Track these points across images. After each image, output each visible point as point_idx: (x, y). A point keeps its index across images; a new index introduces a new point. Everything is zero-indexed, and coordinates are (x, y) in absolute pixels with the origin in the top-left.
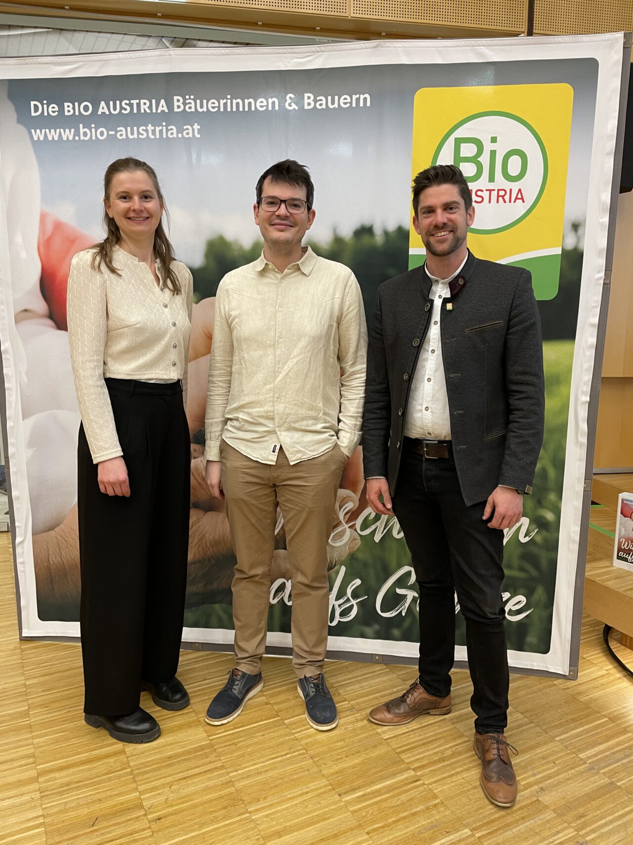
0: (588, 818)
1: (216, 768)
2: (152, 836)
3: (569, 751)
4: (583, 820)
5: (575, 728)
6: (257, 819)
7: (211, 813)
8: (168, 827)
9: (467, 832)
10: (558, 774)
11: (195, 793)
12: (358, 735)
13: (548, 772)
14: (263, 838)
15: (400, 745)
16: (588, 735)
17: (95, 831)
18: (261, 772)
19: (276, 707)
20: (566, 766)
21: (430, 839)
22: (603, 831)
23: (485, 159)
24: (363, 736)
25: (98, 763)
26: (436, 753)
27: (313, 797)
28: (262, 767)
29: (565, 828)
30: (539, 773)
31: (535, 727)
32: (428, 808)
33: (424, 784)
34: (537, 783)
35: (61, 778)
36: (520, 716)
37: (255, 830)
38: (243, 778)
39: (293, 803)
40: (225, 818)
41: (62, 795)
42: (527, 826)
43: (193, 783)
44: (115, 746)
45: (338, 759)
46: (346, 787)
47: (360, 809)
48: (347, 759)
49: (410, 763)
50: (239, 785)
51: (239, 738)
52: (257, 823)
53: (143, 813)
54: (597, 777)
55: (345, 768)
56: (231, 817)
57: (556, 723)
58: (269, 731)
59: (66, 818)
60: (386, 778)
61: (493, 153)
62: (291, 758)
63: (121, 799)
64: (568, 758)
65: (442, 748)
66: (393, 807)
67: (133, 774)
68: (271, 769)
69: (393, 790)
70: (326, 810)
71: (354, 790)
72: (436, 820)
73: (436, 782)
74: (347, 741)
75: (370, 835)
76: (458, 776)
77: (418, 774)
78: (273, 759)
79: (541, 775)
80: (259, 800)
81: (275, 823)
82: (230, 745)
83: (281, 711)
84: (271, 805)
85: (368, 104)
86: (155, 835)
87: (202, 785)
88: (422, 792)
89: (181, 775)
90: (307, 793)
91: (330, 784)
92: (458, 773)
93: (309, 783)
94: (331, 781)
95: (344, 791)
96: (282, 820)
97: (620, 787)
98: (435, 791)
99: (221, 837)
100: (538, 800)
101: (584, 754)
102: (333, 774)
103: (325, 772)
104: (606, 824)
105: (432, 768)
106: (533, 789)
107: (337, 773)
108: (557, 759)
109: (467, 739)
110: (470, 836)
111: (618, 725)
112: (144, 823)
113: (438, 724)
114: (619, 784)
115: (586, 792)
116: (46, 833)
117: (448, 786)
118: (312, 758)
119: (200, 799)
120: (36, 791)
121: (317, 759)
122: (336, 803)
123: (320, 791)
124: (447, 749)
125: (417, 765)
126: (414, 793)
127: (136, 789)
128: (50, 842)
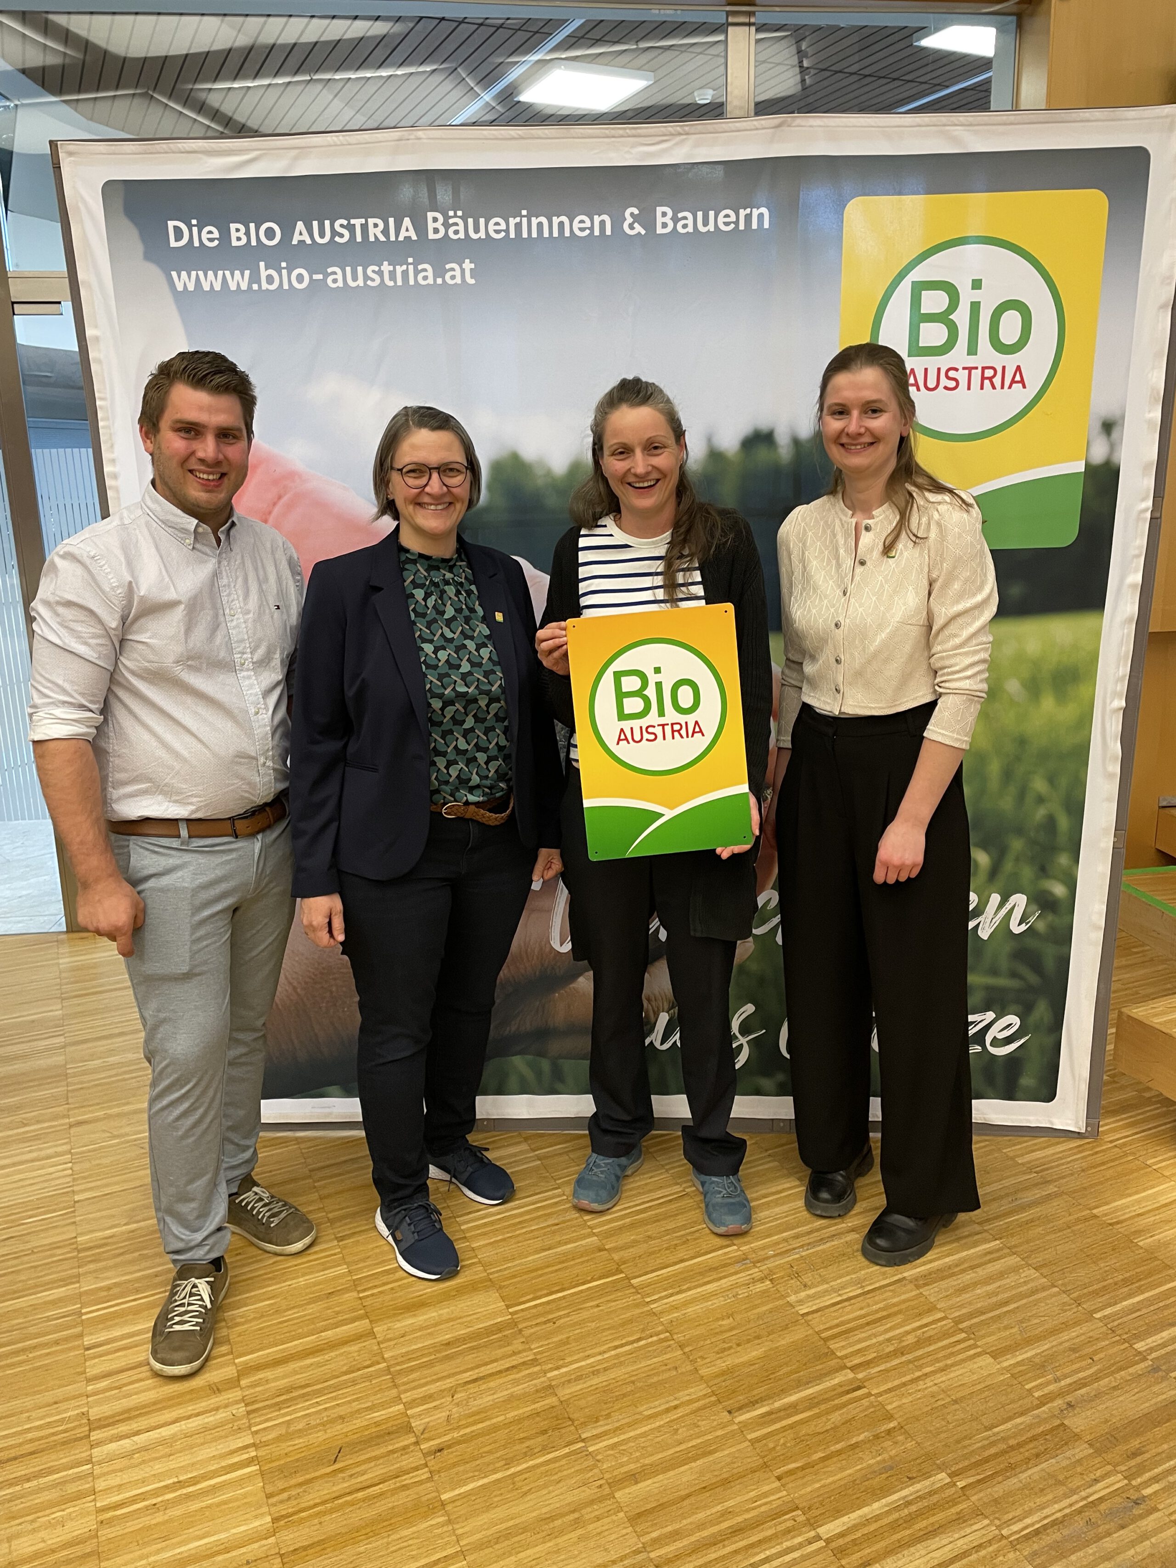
0: (1147, 1456)
1: (524, 1363)
2: (430, 1479)
3: (1118, 1338)
4: (1139, 1459)
5: (1130, 1296)
6: (598, 1452)
7: (522, 1440)
8: (454, 1465)
9: (942, 1478)
10: (1098, 1379)
12: (756, 1306)
13: (1081, 1375)
14: (609, 1484)
15: (828, 1325)
16: (1152, 1308)
17: (341, 1470)
18: (598, 1371)
19: (616, 1256)
20: (1113, 1365)
21: (881, 1489)
23: (961, 317)
24: (765, 1308)
25: (333, 1354)
26: (889, 1340)
27: (687, 1415)
28: (600, 1362)
29: (1107, 1475)
30: (1065, 1377)
31: (1059, 1294)
32: (877, 1437)
33: (869, 1395)
34: (1060, 1394)
35: (276, 1379)
36: (1032, 1272)
37: (596, 1471)
38: (569, 1381)
39: (653, 1426)
40: (545, 1449)
41: (280, 1409)
42: (1043, 1470)
43: (491, 1388)
44: (356, 1324)
45: (724, 1350)
46: (741, 1398)
47: (765, 1437)
48: (739, 1349)
49: (846, 1357)
50: (565, 1392)
51: (559, 1310)
52: (599, 1457)
53: (413, 1440)
54: (1164, 1385)
55: (737, 1366)
56: (554, 1448)
57: (1095, 1287)
58: (609, 1298)
59: (291, 1449)
60: (808, 1383)
61: (975, 307)
62: (646, 1346)
63: (377, 1415)
64: (1115, 1349)
65: (898, 1332)
66: (819, 1433)
67: (390, 1373)
68: (614, 1366)
69: (818, 1404)
70: (709, 1437)
71: (753, 1403)
72: (891, 1457)
73: (890, 1390)
74: (738, 1317)
75: (783, 1481)
76: (928, 1380)
77: (860, 1376)
78: (616, 1347)
79: (1068, 1381)
80: (597, 1421)
81: (625, 1459)
82: (545, 1323)
83: (624, 1263)
84: (617, 1428)
85: (767, 226)
86: (436, 1478)
87: (506, 1393)
88: (868, 1408)
89: (468, 1376)
90: (676, 1407)
91: (713, 1393)
92: (926, 1375)
93: (679, 1391)
94: (714, 1388)
95: (737, 1405)
96: (638, 1454)
98: (889, 1407)
99: (541, 1482)
100: (1062, 1425)
101: (1143, 1343)
102: (717, 1376)
103: (703, 1372)
105: (882, 1367)
106: (1055, 1404)
107: (723, 1373)
108: (1096, 1352)
109: (940, 1315)
110: (948, 1486)
112: (417, 1458)
113: (891, 1288)
115: (1146, 1411)
116: (262, 1473)
117: (910, 1398)
118: (681, 1347)
119: (502, 1418)
120: (237, 1402)
121: (690, 1348)
122: (723, 1426)
123: (696, 1405)
124: (908, 1333)
125: (857, 1361)
126: (852, 1410)
127: (398, 1399)
128: (270, 1489)
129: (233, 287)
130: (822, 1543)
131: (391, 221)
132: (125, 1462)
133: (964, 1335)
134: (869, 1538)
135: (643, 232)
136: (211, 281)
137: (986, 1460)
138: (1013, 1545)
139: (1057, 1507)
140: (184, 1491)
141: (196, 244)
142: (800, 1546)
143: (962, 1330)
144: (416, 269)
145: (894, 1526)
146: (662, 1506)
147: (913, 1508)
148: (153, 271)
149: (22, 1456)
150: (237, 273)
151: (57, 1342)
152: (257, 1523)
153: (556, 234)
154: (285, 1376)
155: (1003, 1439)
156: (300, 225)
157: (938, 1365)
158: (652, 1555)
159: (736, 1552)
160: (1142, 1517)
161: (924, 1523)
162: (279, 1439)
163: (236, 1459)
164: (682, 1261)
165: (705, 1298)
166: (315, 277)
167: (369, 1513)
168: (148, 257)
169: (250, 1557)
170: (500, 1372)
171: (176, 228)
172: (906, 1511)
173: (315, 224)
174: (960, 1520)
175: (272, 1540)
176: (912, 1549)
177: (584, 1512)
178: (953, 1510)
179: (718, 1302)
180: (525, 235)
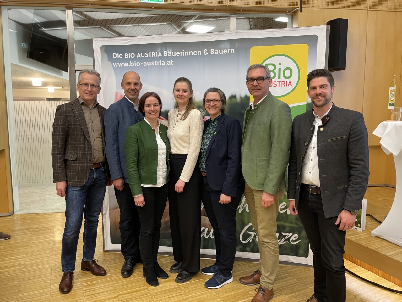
1: (181, 294)
23: (277, 71)
61: (280, 69)
85: (234, 52)
129: (125, 66)
135: (208, 54)
136: (121, 65)
141: (118, 57)
144: (161, 62)
148: (109, 63)
150: (126, 63)
153: (190, 55)
156: (139, 54)
166: (141, 64)
168: (108, 60)
170: (176, 296)
171: (114, 55)
173: (142, 53)
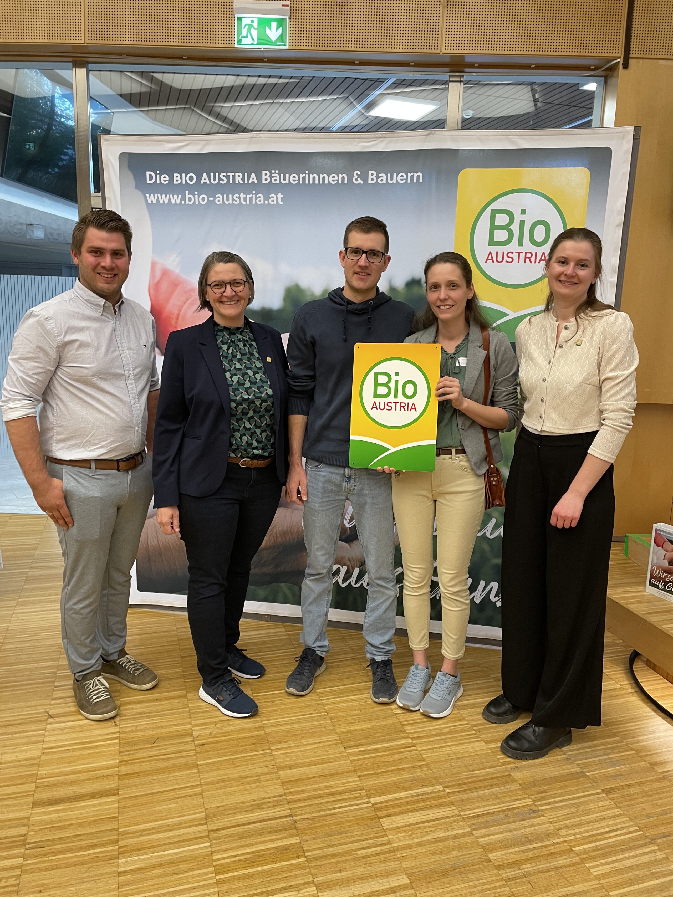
0: (548, 794)
2: (195, 755)
4: (543, 795)
6: (276, 755)
7: (242, 746)
8: (208, 751)
9: (440, 787)
11: (233, 731)
14: (277, 768)
17: (155, 747)
18: (288, 724)
21: (407, 788)
22: (557, 805)
25: (165, 703)
26: (435, 729)
27: (324, 746)
28: (291, 720)
29: (524, 798)
32: (413, 767)
33: (417, 750)
35: (137, 709)
37: (273, 762)
38: (272, 726)
39: (305, 749)
40: (251, 751)
41: (135, 721)
42: (492, 792)
43: (233, 724)
44: (180, 692)
45: (352, 723)
46: (352, 743)
47: (358, 760)
48: (360, 723)
49: (411, 733)
50: (268, 730)
51: (276, 697)
53: (192, 739)
54: (570, 765)
55: (356, 730)
56: (256, 751)
59: (136, 736)
60: (387, 741)
62: (314, 717)
63: (178, 728)
65: (441, 726)
66: (385, 762)
67: (189, 713)
68: (296, 723)
69: (389, 750)
70: (332, 756)
71: (358, 746)
72: (417, 776)
73: (428, 749)
74: (363, 711)
75: (361, 778)
77: (414, 742)
78: (299, 716)
80: (280, 743)
81: (288, 759)
82: (269, 702)
84: (290, 747)
86: (198, 755)
88: (413, 755)
90: (319, 743)
91: (340, 739)
92: (448, 746)
93: (323, 736)
94: (341, 737)
95: (350, 745)
96: (296, 758)
97: (588, 776)
98: (424, 756)
100: (510, 775)
102: (344, 733)
103: (338, 730)
104: (562, 801)
105: (427, 740)
106: (509, 766)
107: (348, 732)
110: (441, 791)
111: (610, 730)
112: (191, 746)
114: (588, 774)
116: (120, 744)
117: (436, 754)
118: (331, 719)
121: (335, 720)
122: (340, 753)
123: (330, 743)
124: (446, 728)
125: (415, 735)
126: (405, 755)
127: (190, 723)
128: (121, 750)
129: (173, 202)
130: (371, 805)
131: (246, 174)
132: (60, 732)
133: (474, 732)
134: (393, 806)
135: (362, 182)
136: (164, 199)
137: (465, 784)
138: (464, 820)
139: (492, 807)
140: (83, 746)
141: (158, 182)
142: (360, 804)
143: (474, 730)
144: (256, 196)
145: (408, 803)
146: (299, 780)
147: (420, 797)
148: (139, 194)
149: (16, 724)
150: (175, 196)
151: (43, 683)
152: (112, 762)
153: (321, 182)
154: (141, 708)
155: (477, 776)
156: (205, 175)
157: (456, 743)
158: (288, 798)
159: (327, 802)
160: (534, 818)
161: (423, 804)
162: (132, 731)
163: (110, 737)
164: (344, 685)
165: (349, 701)
166: (211, 199)
167: (163, 764)
168: (137, 187)
169: (105, 774)
171: (150, 175)
172: (416, 798)
173: (212, 175)
174: (442, 805)
175: (117, 769)
176: (413, 813)
177: (262, 777)
178: (440, 801)
179: (355, 704)
180: (307, 182)
